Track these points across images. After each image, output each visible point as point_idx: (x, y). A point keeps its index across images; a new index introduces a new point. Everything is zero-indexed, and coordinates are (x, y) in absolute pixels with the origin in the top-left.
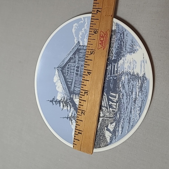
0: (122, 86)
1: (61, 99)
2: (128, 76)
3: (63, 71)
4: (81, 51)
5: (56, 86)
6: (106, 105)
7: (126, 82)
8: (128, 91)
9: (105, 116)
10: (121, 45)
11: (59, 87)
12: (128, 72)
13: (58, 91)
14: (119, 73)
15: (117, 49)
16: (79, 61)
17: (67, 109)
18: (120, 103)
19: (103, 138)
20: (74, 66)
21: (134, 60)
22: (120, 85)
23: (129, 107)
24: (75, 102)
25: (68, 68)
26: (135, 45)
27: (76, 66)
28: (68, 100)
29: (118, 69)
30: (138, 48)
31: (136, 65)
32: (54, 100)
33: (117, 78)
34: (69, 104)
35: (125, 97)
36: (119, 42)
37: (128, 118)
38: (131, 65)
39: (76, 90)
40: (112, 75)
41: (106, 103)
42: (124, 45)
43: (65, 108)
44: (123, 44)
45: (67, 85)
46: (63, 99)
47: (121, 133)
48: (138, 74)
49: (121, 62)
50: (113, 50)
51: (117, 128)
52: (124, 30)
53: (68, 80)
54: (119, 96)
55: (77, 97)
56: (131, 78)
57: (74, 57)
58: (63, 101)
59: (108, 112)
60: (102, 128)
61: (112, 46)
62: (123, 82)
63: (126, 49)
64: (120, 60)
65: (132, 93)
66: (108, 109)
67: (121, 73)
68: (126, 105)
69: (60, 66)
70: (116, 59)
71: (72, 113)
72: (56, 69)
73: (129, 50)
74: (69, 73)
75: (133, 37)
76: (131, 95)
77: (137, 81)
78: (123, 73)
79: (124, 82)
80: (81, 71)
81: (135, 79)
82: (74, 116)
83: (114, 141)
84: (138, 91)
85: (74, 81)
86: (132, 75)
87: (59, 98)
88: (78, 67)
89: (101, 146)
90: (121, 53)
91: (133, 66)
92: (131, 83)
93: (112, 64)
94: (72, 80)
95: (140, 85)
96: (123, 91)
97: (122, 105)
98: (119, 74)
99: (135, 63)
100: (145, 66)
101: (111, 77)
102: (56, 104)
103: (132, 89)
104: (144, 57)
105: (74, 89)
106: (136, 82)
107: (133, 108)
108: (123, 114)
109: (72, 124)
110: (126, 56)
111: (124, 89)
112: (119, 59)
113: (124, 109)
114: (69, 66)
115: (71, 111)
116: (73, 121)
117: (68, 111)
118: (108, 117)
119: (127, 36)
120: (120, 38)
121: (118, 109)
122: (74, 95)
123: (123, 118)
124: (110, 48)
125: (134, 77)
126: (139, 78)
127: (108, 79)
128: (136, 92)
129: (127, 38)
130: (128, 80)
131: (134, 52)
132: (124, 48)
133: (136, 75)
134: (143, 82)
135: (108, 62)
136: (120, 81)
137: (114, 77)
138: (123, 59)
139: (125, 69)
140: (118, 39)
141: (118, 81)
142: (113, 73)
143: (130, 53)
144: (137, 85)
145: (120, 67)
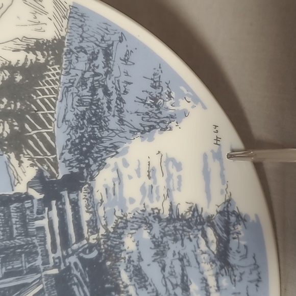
0: (131, 279)
2: (150, 227)
7: (148, 254)
8: (166, 285)
10: (94, 103)
12: (146, 214)
14: (105, 227)
15: (74, 123)
22: (124, 277)
26: (170, 97)
29: (94, 213)
30: (183, 105)
31: (179, 177)
33: (100, 254)
36: (85, 92)
38: (155, 182)
40: (75, 247)
42: (109, 102)
44: (105, 101)
48: (194, 210)
49: (103, 179)
50: (52, 135)
52: (116, 38)
56: (164, 235)
61: (45, 115)
62: (135, 257)
63: (121, 121)
64: (99, 170)
65: (186, 289)
67: (116, 227)
70: (76, 170)
73: (136, 121)
77: (196, 236)
78: (123, 225)
79: (140, 259)
81: (183, 230)
84: (212, 272)
86: (170, 220)
90: (99, 140)
91: (168, 180)
92: (169, 254)
93: (59, 198)
95: (214, 247)
98: (107, 230)
99: (173, 170)
101: (68, 256)
104: (217, 139)
106: (194, 240)
110: (126, 151)
111: (145, 287)
112: (94, 167)
119: (126, 60)
120: (87, 75)
124: (34, 128)
125: (178, 225)
126: (202, 223)
127: (56, 271)
128: (204, 280)
129: (129, 69)
130: (154, 242)
131: (162, 125)
132: (110, 118)
133: (189, 215)
134: (228, 232)
135: (37, 196)
136: (118, 259)
137: (84, 252)
138: (112, 166)
139: (128, 204)
140: (78, 78)
141: (108, 263)
142: (74, 240)
143: (143, 132)
144: (198, 251)
145: (102, 201)
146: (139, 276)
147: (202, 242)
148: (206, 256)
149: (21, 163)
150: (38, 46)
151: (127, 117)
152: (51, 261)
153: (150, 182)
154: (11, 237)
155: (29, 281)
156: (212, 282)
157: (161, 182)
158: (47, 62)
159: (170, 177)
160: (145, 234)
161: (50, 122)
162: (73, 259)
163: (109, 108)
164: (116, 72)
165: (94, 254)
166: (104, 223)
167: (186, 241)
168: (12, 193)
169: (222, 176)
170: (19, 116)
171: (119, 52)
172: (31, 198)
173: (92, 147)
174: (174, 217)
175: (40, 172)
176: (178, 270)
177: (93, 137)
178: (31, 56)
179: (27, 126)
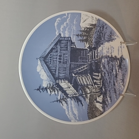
0: (102, 67)
1: (48, 86)
2: (107, 58)
3: (46, 60)
4: (62, 42)
5: (40, 75)
6: (91, 84)
7: (106, 63)
9: (92, 92)
10: (100, 35)
11: (43, 76)
13: (43, 79)
14: (99, 57)
15: (96, 38)
16: (61, 50)
17: (55, 93)
18: (103, 79)
19: (96, 109)
20: (57, 55)
21: (112, 47)
22: (102, 66)
23: (112, 81)
24: (62, 86)
25: (50, 57)
26: (113, 35)
27: (58, 55)
28: (54, 85)
29: (98, 54)
30: (115, 37)
31: (113, 50)
32: (41, 88)
33: (98, 61)
34: (56, 89)
35: (107, 75)
36: (99, 33)
37: (113, 89)
39: (60, 75)
40: (94, 59)
41: (91, 82)
42: (102, 35)
43: (53, 93)
45: (51, 72)
46: (49, 85)
47: (111, 101)
48: (116, 56)
49: (100, 49)
50: (92, 40)
51: (105, 99)
52: (105, 25)
53: (51, 68)
54: (101, 75)
55: (63, 82)
56: (110, 60)
57: (55, 47)
58: (49, 87)
59: (94, 88)
60: (92, 102)
61: (91, 36)
62: (104, 63)
63: (104, 39)
64: (99, 47)
65: (112, 71)
66: (93, 86)
67: (101, 57)
68: (108, 81)
69: (42, 56)
70: (95, 46)
71: (61, 96)
72: (39, 59)
73: (107, 39)
74: (52, 61)
75: (112, 30)
76: (112, 72)
77: (115, 61)
78: (102, 57)
79: (105, 64)
80: (63, 59)
82: (63, 98)
83: (106, 109)
84: (118, 68)
85: (57, 68)
86: (111, 58)
87: (45, 85)
88: (60, 56)
89: (97, 116)
91: (111, 51)
92: (110, 64)
93: (92, 51)
94: (56, 67)
95: (118, 64)
96: (105, 71)
97: (105, 81)
98: (99, 58)
99: (112, 49)
100: (122, 50)
101: (92, 61)
102: (43, 91)
103: (112, 68)
104: (121, 44)
105: (59, 75)
107: (115, 81)
108: (108, 87)
109: (63, 106)
110: (104, 44)
112: (98, 46)
113: (108, 84)
114: (51, 55)
115: (59, 95)
116: (63, 103)
117: (56, 95)
118: (95, 93)
119: (106, 28)
120: (99, 30)
121: (102, 85)
122: (60, 80)
123: (108, 90)
124: (89, 38)
125: (112, 59)
126: (117, 59)
127: (90, 63)
128: (116, 70)
129: (106, 30)
130: (107, 61)
131: (111, 40)
132: (102, 38)
133: (114, 57)
134: (121, 62)
135: (89, 50)
136: (101, 63)
137: (95, 61)
138: (102, 47)
139: (104, 54)
140: (98, 31)
141: (99, 63)
142: (94, 58)
143: (108, 41)
144: (115, 64)
145: (99, 52)
146: (104, 67)
147: (116, 63)
148: (117, 65)
149: (87, 44)
150: (92, 25)
151: (105, 38)
152: (89, 61)
153: (108, 50)
154: (84, 56)
155: (85, 63)
156: (117, 70)
157: (110, 51)
158: (93, 28)
159: (112, 50)
160: (106, 60)
161: (92, 38)
162: (93, 62)
163: (102, 36)
164: (104, 30)
165: (97, 61)
166: (99, 56)
167: (113, 62)
168: (84, 48)
169: (121, 51)
170: (87, 36)
171: (105, 27)
172: (88, 50)
173: (98, 43)
174: (112, 57)
175: (89, 46)
176: (111, 67)
177: (99, 41)
178: (91, 26)
179: (88, 38)
